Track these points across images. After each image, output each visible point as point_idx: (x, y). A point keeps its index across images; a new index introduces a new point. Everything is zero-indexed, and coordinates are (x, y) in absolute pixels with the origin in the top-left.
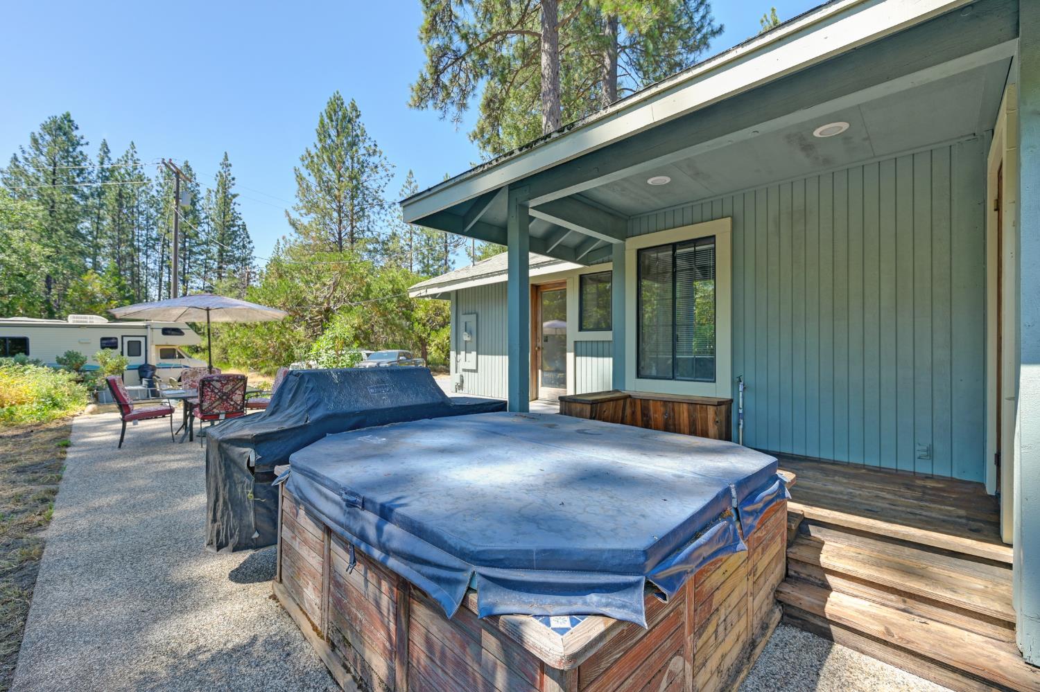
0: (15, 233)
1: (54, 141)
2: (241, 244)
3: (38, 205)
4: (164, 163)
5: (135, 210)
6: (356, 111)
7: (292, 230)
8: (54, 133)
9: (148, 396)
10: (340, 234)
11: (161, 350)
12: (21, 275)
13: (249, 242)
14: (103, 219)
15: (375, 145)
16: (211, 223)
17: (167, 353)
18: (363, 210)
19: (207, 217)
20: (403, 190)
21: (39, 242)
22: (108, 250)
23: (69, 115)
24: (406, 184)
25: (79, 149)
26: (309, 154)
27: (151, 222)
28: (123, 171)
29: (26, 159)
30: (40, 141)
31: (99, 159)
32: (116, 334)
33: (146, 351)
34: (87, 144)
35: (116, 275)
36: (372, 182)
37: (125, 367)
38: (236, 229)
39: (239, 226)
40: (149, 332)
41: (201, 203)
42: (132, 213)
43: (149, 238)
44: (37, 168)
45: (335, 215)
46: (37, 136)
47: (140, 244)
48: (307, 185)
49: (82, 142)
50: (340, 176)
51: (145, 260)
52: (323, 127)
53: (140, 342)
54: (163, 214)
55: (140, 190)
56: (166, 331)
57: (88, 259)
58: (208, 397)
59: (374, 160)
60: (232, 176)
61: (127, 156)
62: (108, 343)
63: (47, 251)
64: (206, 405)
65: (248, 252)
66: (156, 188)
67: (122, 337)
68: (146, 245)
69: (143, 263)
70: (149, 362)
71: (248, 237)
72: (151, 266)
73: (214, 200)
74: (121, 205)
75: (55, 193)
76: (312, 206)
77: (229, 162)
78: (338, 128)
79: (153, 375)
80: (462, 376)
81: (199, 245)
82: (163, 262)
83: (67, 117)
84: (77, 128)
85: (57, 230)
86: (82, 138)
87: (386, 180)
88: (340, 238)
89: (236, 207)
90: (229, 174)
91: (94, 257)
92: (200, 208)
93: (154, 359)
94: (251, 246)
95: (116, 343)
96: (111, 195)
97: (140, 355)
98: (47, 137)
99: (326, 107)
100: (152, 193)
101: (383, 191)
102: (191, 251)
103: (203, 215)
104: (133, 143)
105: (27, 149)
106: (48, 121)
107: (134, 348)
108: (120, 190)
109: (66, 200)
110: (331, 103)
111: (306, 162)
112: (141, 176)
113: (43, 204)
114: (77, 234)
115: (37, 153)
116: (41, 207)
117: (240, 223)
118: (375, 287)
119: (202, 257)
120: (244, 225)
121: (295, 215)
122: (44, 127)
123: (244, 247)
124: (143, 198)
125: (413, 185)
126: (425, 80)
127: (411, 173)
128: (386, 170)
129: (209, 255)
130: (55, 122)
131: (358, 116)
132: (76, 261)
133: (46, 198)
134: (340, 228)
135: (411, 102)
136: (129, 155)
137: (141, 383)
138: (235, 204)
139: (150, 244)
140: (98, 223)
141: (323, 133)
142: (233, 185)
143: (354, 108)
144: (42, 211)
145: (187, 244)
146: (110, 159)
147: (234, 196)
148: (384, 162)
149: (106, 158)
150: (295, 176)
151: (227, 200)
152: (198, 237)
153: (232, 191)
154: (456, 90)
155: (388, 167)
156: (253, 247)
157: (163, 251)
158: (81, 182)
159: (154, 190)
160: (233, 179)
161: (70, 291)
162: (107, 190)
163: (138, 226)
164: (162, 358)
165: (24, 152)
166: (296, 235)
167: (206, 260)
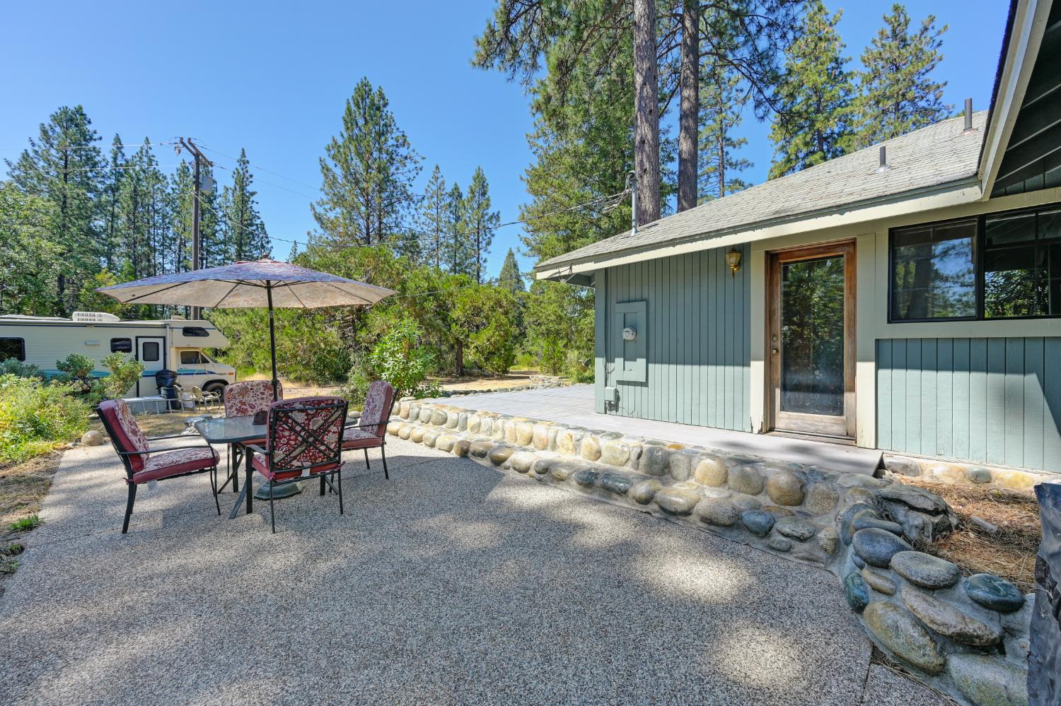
0: (25, 228)
1: (65, 133)
2: (259, 244)
3: (49, 201)
4: (182, 143)
5: (150, 208)
6: (384, 99)
7: (317, 226)
8: (65, 124)
9: (168, 408)
10: (368, 229)
11: (182, 353)
12: (31, 274)
13: (268, 242)
14: (117, 217)
15: (403, 136)
16: (228, 222)
17: (190, 357)
18: (391, 204)
19: (224, 216)
20: (429, 186)
21: (50, 239)
22: (124, 249)
23: (81, 108)
24: (432, 180)
25: (92, 144)
26: (336, 143)
27: (167, 220)
28: (137, 168)
29: (36, 152)
30: (50, 133)
31: (112, 155)
32: (130, 334)
33: (165, 354)
34: (101, 138)
35: (130, 275)
36: (400, 176)
37: (140, 374)
38: (254, 228)
39: (257, 225)
40: (168, 333)
41: (218, 200)
42: (148, 212)
43: (164, 237)
44: (48, 161)
45: (363, 209)
46: (47, 128)
47: (156, 244)
48: (334, 177)
49: (95, 136)
50: (369, 167)
51: (161, 260)
52: (350, 114)
53: (158, 344)
54: (178, 213)
55: (156, 187)
56: (188, 331)
57: (102, 259)
58: (284, 440)
59: (403, 151)
60: (250, 173)
61: (141, 152)
62: (120, 345)
63: (59, 249)
64: (279, 455)
65: (267, 251)
66: (171, 185)
67: (137, 338)
68: (162, 245)
69: (160, 263)
70: (168, 368)
71: (267, 237)
72: (168, 266)
73: (231, 198)
74: (136, 203)
75: (66, 187)
76: (339, 200)
77: (246, 159)
78: (366, 115)
79: (173, 383)
80: (616, 391)
81: (217, 244)
82: (179, 262)
83: (79, 111)
84: (89, 122)
85: (69, 228)
86: (95, 132)
87: (414, 173)
88: (368, 234)
89: (254, 205)
90: (247, 172)
91: (108, 256)
92: (218, 206)
93: (174, 364)
94: (269, 246)
95: (130, 345)
96: (125, 192)
97: (158, 359)
98: (58, 129)
99: (353, 93)
100: (167, 191)
101: (411, 186)
102: (208, 252)
103: (221, 214)
104: (147, 139)
105: (36, 141)
106: (59, 111)
107: (151, 352)
108: (135, 187)
109: (78, 195)
110: (358, 90)
111: (332, 152)
112: (156, 173)
113: (54, 200)
114: (91, 232)
115: (48, 145)
116: (53, 203)
117: (258, 222)
118: (410, 285)
119: (219, 257)
120: (262, 224)
121: (319, 210)
122: (54, 118)
123: (263, 246)
124: (159, 197)
125: (439, 181)
126: (493, 32)
127: (437, 168)
128: (415, 163)
129: (227, 255)
130: (66, 113)
131: (385, 105)
132: (90, 260)
133: (57, 193)
134: (368, 224)
135: (475, 59)
136: (144, 151)
137: (160, 393)
138: (253, 202)
139: (167, 243)
140: (112, 221)
141: (350, 121)
142: (251, 182)
143: (382, 96)
144: (53, 207)
145: (204, 244)
146: (123, 155)
147: (253, 194)
148: (413, 154)
149: (120, 154)
150: (320, 167)
151: (245, 200)
152: (215, 236)
153: (250, 188)
154: (526, 46)
155: (418, 159)
156: (272, 247)
157: (180, 251)
158: (94, 177)
159: (169, 188)
160: (251, 176)
161: (83, 291)
162: (121, 187)
163: (154, 225)
164: (183, 363)
165: (33, 145)
166: (321, 231)
167: (224, 260)
